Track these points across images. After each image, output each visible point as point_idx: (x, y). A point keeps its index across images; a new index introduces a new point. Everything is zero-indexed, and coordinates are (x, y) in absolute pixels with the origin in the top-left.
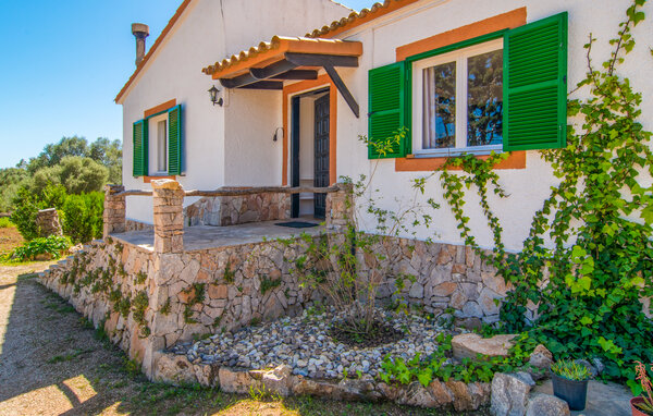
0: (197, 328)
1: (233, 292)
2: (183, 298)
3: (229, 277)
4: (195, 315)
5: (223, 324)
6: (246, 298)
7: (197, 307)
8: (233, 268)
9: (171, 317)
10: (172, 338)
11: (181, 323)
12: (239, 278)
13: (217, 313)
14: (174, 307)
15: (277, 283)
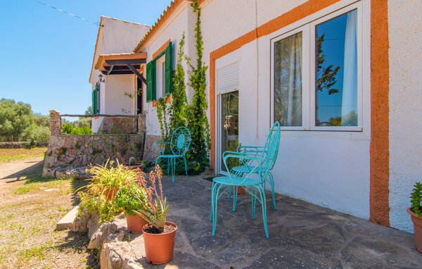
0: (62, 163)
1: (79, 152)
2: (57, 152)
3: (78, 147)
4: (62, 158)
5: (74, 163)
6: (85, 156)
7: (63, 156)
8: (80, 144)
9: (51, 158)
10: (51, 165)
11: (56, 160)
12: (82, 148)
13: (72, 159)
14: (53, 154)
15: (100, 152)
